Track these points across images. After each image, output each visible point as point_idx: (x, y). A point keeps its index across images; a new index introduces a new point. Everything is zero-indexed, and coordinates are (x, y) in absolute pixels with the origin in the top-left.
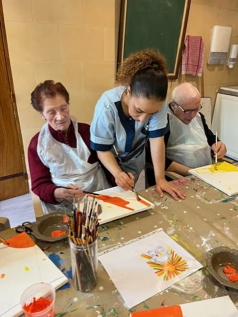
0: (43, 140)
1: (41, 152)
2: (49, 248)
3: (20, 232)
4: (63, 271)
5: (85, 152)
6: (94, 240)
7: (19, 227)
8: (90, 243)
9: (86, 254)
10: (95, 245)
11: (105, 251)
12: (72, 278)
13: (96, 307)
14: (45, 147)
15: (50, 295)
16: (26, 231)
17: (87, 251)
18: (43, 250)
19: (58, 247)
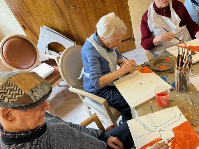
0: (150, 15)
1: (150, 22)
2: (160, 74)
3: (144, 67)
4: (169, 84)
5: (177, 20)
6: (189, 69)
7: (143, 64)
8: (187, 70)
9: (185, 75)
10: (189, 71)
11: (193, 76)
12: (174, 87)
13: (189, 100)
14: (152, 19)
15: (167, 92)
16: (147, 66)
17: (185, 74)
18: (157, 75)
19: (164, 74)
